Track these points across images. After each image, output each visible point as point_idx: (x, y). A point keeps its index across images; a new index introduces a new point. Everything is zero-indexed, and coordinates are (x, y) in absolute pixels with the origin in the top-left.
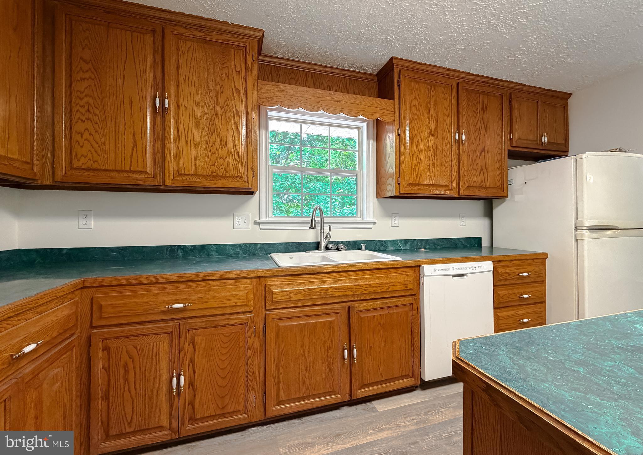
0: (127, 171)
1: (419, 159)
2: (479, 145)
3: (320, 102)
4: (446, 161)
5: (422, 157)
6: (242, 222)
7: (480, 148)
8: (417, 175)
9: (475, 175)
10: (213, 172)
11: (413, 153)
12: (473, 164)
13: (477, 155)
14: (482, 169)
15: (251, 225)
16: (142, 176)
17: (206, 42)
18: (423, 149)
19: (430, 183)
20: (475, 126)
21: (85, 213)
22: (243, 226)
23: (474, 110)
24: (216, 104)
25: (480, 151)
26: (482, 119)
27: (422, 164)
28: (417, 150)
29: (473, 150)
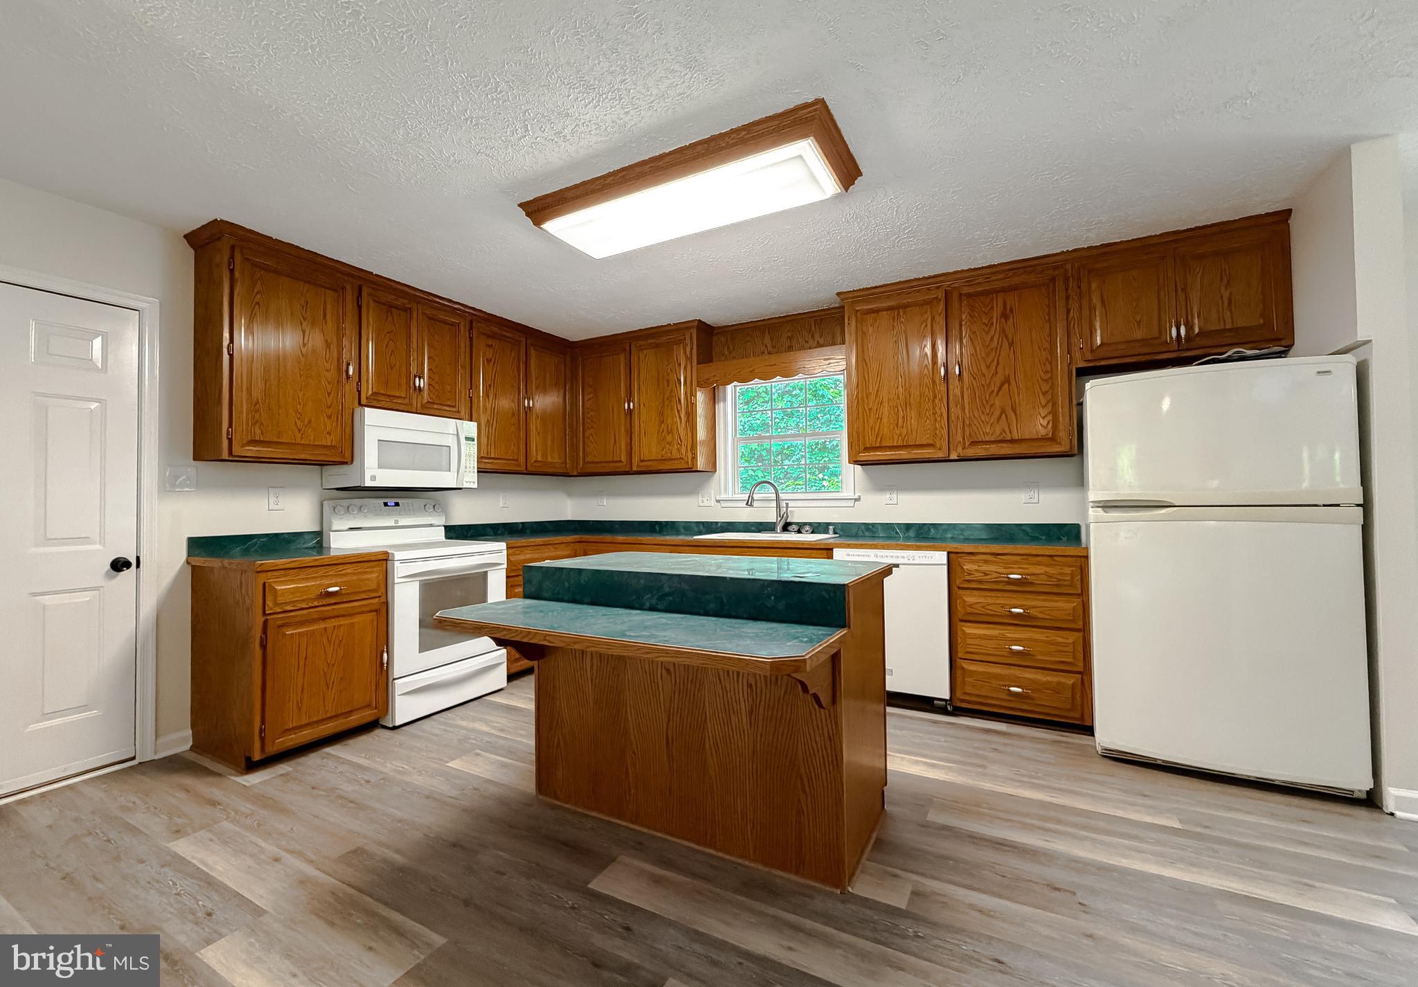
0: (610, 462)
1: (881, 413)
2: (997, 373)
3: (754, 370)
4: (927, 410)
5: (885, 410)
6: (705, 500)
7: (999, 379)
8: (878, 435)
9: (988, 423)
10: (662, 456)
11: (870, 407)
12: (984, 405)
13: (993, 391)
14: (1003, 411)
15: (713, 503)
16: (619, 464)
17: (657, 346)
18: (886, 399)
19: (899, 444)
20: (987, 346)
21: (600, 494)
22: (706, 503)
23: (984, 321)
24: (664, 397)
25: (998, 384)
26: (1004, 330)
27: (885, 420)
28: (877, 402)
29: (983, 385)
